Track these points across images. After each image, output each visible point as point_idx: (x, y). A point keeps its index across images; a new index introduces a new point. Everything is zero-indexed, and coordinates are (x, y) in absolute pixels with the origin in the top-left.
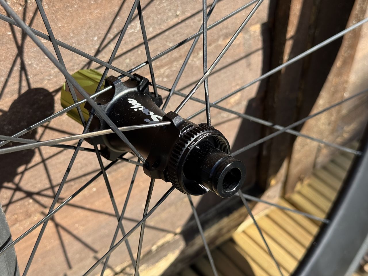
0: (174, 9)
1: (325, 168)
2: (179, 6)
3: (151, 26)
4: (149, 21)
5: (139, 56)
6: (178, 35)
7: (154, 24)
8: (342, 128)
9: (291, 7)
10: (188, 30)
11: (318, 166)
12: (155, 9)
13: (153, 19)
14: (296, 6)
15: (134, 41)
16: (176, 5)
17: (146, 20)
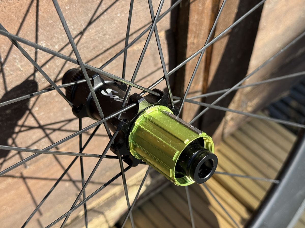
0: (78, 27)
1: (232, 135)
2: (82, 25)
3: (56, 44)
4: (54, 40)
5: (47, 70)
6: (85, 49)
7: (58, 42)
8: (246, 104)
9: (189, 19)
10: (94, 44)
11: (226, 135)
12: (59, 29)
13: (58, 38)
14: (195, 17)
15: (41, 58)
16: (79, 24)
17: (51, 39)
